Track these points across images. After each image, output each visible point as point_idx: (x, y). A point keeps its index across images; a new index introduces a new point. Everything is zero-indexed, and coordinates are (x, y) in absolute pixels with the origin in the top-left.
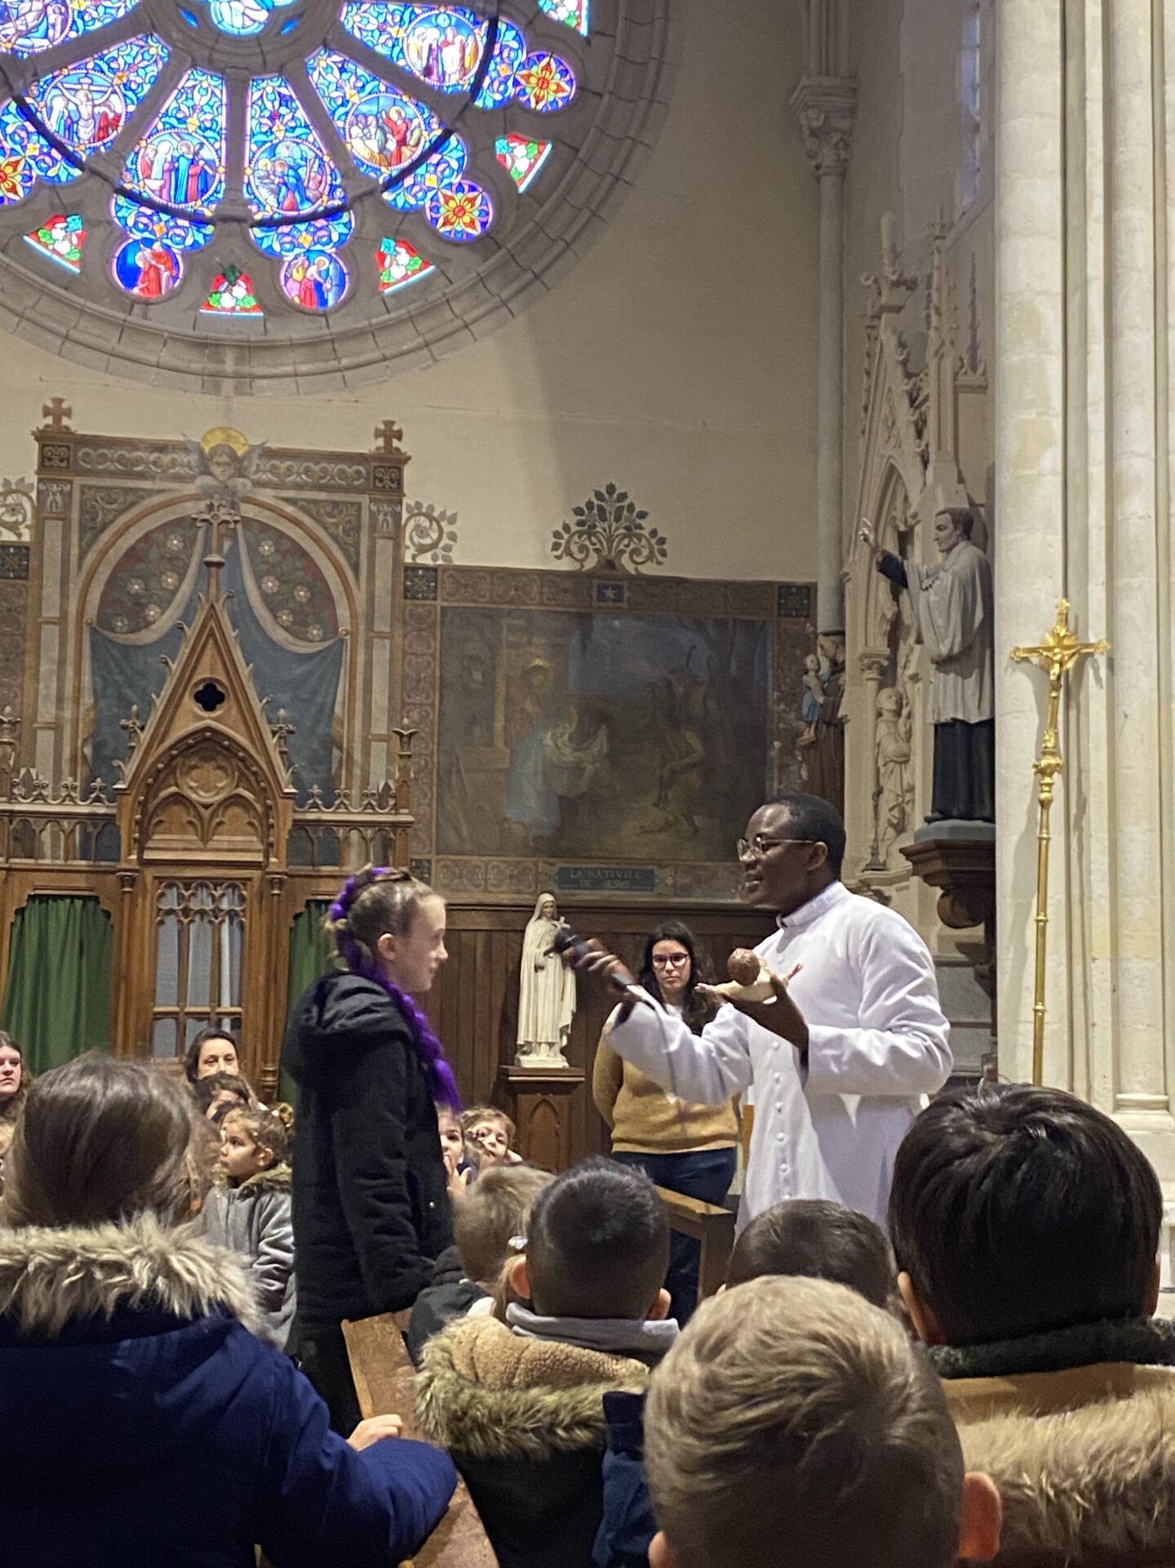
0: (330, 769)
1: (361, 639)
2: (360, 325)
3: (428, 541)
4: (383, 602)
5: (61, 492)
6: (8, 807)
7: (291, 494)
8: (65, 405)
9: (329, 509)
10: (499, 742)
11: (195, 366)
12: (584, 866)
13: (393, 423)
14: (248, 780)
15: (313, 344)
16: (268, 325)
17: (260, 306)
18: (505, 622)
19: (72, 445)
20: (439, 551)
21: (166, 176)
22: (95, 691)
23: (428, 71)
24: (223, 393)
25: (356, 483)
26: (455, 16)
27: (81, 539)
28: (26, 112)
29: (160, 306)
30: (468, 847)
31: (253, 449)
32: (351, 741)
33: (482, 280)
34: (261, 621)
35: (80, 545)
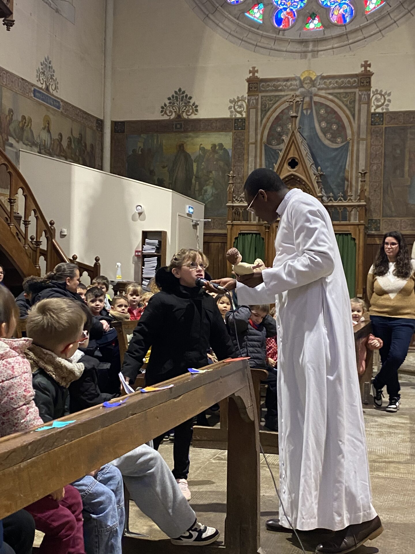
0: (344, 188)
1: (355, 141)
2: (357, 27)
3: (380, 103)
4: (363, 127)
5: (255, 99)
6: (232, 204)
7: (331, 91)
8: (256, 69)
9: (344, 95)
10: (406, 176)
11: (298, 50)
13: (367, 61)
15: (340, 36)
16: (325, 32)
17: (323, 25)
18: (409, 131)
19: (258, 82)
20: (384, 107)
24: (308, 58)
25: (354, 85)
27: (261, 115)
29: (289, 30)
30: (394, 215)
31: (318, 76)
32: (351, 178)
33: (402, 4)
34: (320, 138)
35: (261, 117)
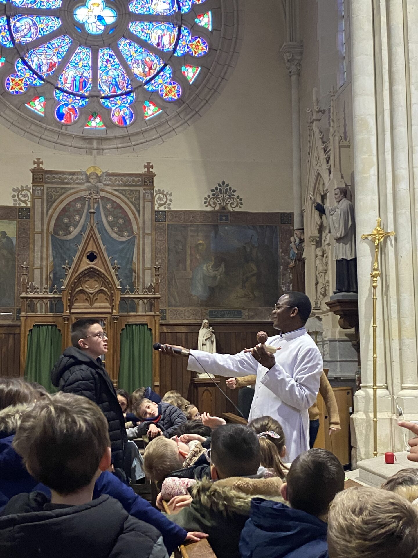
0: (132, 280)
1: (141, 236)
2: (138, 130)
3: (162, 202)
4: (148, 223)
5: (40, 190)
6: (26, 296)
7: (116, 188)
8: (41, 160)
9: (129, 192)
10: (188, 270)
11: (83, 146)
12: (218, 310)
13: (150, 163)
14: (105, 284)
15: (123, 137)
16: (107, 131)
17: (105, 125)
18: (189, 228)
19: (43, 174)
20: (166, 205)
21: (72, 83)
22: (53, 255)
23: (158, 44)
24: (93, 155)
25: (138, 183)
26: (167, 25)
27: (47, 205)
28: (25, 62)
30: (179, 304)
31: (103, 173)
32: (139, 270)
33: (178, 114)
34: (108, 231)
35: (47, 207)
